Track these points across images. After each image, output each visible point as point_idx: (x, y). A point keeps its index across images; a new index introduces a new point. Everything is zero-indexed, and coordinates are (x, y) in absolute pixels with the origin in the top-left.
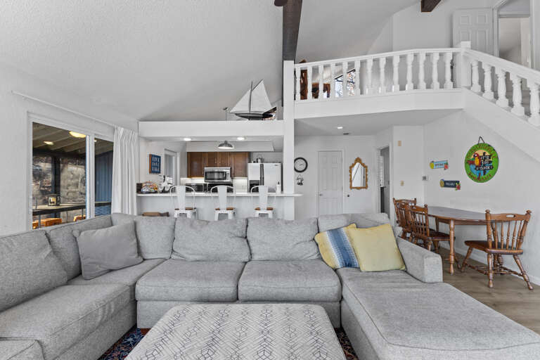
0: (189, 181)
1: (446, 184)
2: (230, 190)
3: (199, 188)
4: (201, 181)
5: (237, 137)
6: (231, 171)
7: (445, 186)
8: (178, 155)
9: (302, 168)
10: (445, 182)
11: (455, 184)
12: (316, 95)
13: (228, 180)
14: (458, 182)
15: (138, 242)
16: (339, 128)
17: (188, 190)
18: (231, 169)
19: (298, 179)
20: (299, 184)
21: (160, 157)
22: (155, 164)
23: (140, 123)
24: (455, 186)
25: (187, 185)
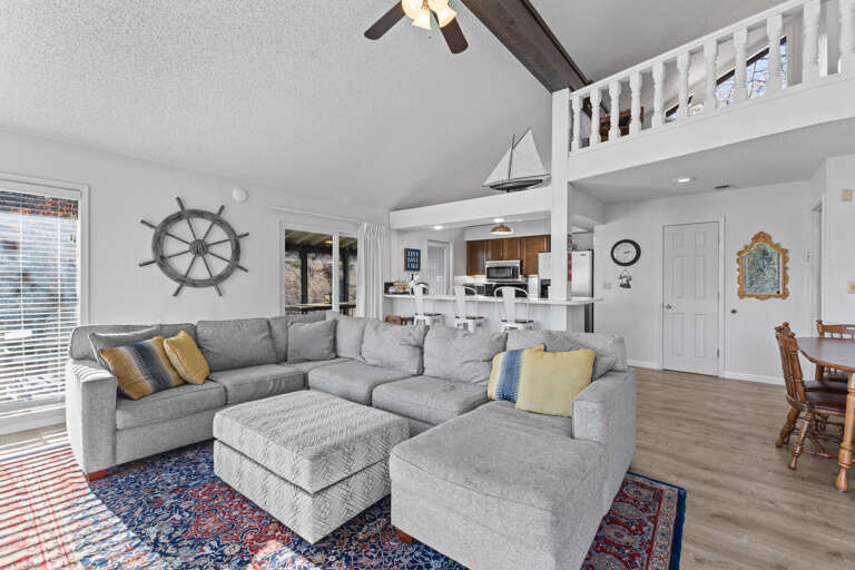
0: (470, 280)
2: (519, 294)
3: (481, 290)
4: (481, 280)
5: (493, 218)
6: (521, 265)
8: (451, 246)
9: (632, 256)
12: (624, 131)
13: (520, 279)
15: (335, 340)
16: (681, 181)
17: (468, 292)
18: (521, 262)
19: (621, 278)
20: (622, 286)
21: (419, 251)
22: (412, 261)
23: (392, 213)
25: (465, 285)
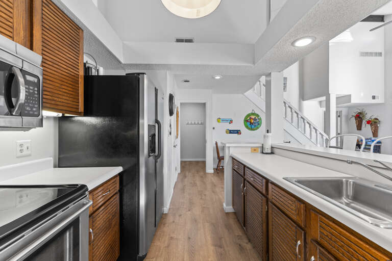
1: (231, 132)
7: (230, 133)
10: (230, 131)
11: (238, 132)
14: (240, 130)
24: (238, 133)
